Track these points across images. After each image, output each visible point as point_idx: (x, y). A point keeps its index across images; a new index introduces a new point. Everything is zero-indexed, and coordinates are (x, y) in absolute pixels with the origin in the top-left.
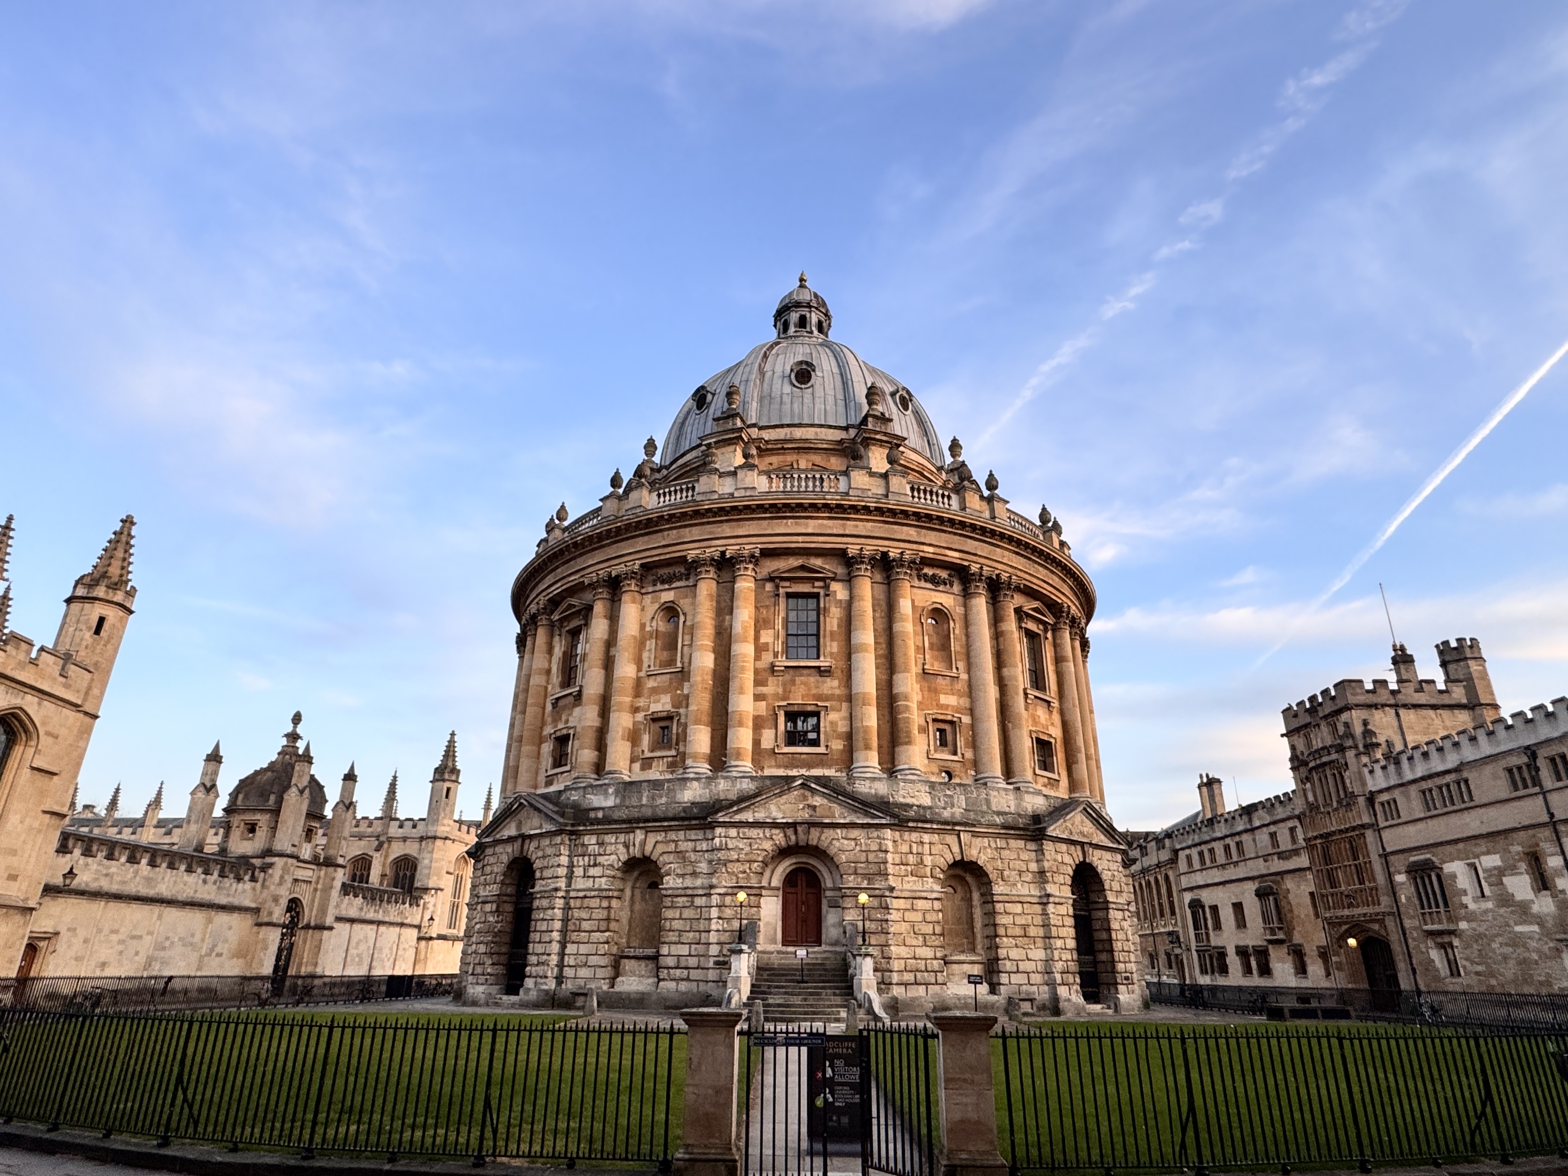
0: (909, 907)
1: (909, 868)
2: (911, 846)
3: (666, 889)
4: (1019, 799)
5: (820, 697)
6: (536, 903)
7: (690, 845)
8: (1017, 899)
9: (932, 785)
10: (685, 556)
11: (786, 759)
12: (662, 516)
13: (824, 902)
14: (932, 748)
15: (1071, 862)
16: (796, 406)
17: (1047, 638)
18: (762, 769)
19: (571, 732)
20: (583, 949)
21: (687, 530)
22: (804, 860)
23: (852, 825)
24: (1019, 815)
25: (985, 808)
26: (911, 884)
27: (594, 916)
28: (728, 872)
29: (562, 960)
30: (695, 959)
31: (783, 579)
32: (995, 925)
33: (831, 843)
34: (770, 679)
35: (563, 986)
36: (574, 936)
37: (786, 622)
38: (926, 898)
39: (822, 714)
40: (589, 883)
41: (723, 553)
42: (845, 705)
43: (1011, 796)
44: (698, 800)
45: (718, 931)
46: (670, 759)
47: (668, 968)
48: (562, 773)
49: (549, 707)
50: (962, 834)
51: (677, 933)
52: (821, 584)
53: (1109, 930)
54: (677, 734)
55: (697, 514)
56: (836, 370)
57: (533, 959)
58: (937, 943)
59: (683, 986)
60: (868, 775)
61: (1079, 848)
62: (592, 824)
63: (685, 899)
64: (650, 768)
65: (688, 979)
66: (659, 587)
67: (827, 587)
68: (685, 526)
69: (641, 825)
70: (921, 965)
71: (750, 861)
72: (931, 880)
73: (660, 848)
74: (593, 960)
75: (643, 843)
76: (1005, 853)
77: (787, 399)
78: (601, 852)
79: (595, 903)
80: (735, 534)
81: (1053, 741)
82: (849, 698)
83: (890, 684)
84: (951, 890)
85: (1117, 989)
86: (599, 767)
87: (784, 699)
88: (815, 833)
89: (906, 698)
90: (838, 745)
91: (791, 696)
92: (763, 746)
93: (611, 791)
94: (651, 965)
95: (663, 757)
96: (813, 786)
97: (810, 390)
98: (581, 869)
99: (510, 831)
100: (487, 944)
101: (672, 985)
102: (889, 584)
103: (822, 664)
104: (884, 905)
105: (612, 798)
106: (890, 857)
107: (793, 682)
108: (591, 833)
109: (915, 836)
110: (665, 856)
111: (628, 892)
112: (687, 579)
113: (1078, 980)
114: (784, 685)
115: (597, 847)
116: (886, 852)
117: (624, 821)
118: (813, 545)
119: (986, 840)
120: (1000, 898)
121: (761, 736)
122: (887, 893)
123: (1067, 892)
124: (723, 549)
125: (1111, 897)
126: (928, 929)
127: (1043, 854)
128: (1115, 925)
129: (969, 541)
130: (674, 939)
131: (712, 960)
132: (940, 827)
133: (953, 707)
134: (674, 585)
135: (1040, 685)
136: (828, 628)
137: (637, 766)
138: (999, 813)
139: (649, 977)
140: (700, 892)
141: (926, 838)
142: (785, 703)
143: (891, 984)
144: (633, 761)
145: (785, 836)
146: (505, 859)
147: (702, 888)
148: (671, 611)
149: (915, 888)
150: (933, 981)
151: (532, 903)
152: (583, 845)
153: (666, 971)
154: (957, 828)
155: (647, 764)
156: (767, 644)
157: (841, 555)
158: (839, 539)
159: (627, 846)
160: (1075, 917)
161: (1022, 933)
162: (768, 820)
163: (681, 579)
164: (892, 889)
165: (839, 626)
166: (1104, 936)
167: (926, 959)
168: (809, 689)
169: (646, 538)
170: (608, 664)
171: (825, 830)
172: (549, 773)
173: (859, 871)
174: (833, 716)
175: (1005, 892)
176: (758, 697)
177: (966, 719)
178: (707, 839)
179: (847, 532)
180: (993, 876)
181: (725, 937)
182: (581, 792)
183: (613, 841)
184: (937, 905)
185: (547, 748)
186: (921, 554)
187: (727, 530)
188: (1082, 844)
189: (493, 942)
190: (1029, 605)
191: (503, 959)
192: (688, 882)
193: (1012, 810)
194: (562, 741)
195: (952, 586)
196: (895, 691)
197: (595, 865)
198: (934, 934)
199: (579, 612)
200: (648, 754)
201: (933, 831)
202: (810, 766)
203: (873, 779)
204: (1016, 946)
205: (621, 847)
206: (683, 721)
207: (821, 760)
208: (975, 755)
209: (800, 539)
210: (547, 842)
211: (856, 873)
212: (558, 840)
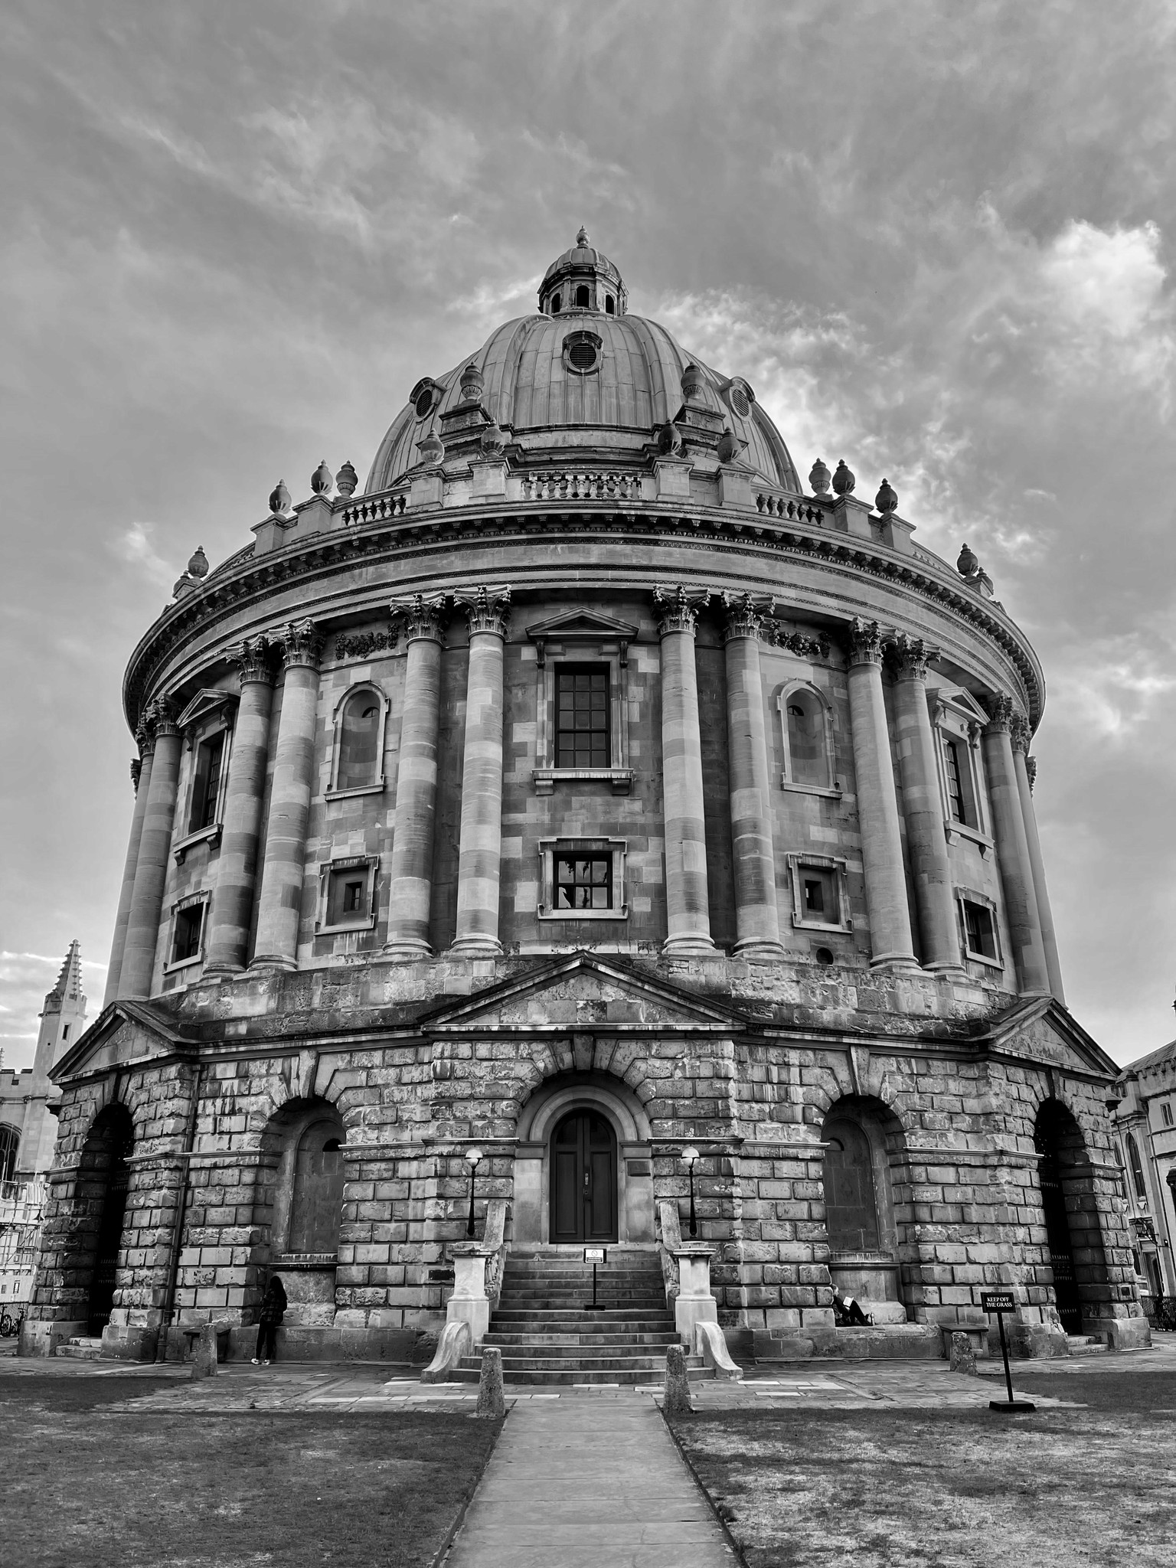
0: (767, 1172)
1: (766, 1108)
2: (768, 1071)
3: (350, 1150)
4: (944, 994)
5: (612, 829)
6: (136, 1180)
7: (393, 1073)
8: (948, 1159)
9: (802, 970)
10: (388, 607)
11: (556, 929)
12: (350, 542)
13: (622, 1166)
14: (798, 911)
15: (1033, 1098)
16: (572, 400)
17: (975, 746)
18: (516, 946)
19: (205, 900)
20: (211, 1255)
21: (391, 565)
22: (588, 1095)
23: (669, 1035)
24: (946, 1020)
25: (888, 1008)
26: (769, 1133)
27: (229, 1199)
28: (455, 1117)
29: (175, 1275)
30: (400, 1268)
31: (549, 640)
32: (913, 1204)
33: (632, 1064)
34: (531, 802)
35: (174, 1321)
36: (195, 1234)
37: (556, 710)
38: (796, 1159)
39: (616, 855)
40: (224, 1144)
41: (450, 599)
42: (654, 842)
43: (932, 990)
44: (407, 997)
45: (437, 1219)
46: (361, 935)
47: (353, 1285)
48: (189, 967)
49: (172, 864)
50: (853, 1050)
51: (368, 1225)
52: (612, 648)
53: (1095, 1212)
54: (374, 892)
55: (405, 536)
56: (634, 349)
57: (126, 1275)
58: (816, 1234)
59: (378, 1317)
60: (695, 952)
61: (1042, 1075)
62: (228, 1043)
63: (383, 1165)
64: (329, 948)
65: (386, 1304)
66: (347, 659)
67: (623, 652)
68: (388, 559)
69: (309, 1043)
70: (790, 1271)
71: (495, 1098)
72: (803, 1128)
73: (341, 1081)
74: (226, 1275)
75: (314, 1072)
76: (925, 1083)
77: (557, 390)
78: (244, 1089)
79: (230, 1176)
80: (471, 568)
81: (990, 907)
82: (660, 831)
83: (727, 807)
84: (836, 1146)
85: (1112, 1309)
86: (244, 953)
87: (552, 832)
88: (604, 1048)
89: (755, 827)
90: (642, 905)
91: (564, 827)
92: (517, 910)
93: (262, 988)
94: (325, 1281)
95: (351, 932)
96: (602, 968)
97: (592, 377)
98: (210, 1120)
99: (101, 1061)
100: (57, 1252)
101: (356, 1315)
102: (723, 649)
103: (614, 776)
104: (724, 1170)
105: (264, 1000)
106: (732, 1087)
107: (568, 805)
108: (226, 1059)
109: (773, 1054)
110: (350, 1093)
111: (289, 1158)
112: (393, 646)
113: (1053, 1297)
114: (553, 809)
115: (236, 1082)
116: (727, 1079)
117: (283, 1038)
118: (598, 585)
119: (893, 1061)
120: (920, 1158)
121: (513, 890)
122: (730, 1150)
123: (1027, 1147)
124: (448, 593)
125: (1096, 1159)
126: (801, 1210)
127: (989, 1084)
128: (1104, 1205)
129: (854, 583)
130: (363, 1235)
131: (427, 1269)
132: (815, 1038)
133: (831, 845)
134: (372, 656)
135: (968, 818)
136: (625, 719)
137: (307, 949)
138: (914, 1017)
139: (320, 1302)
140: (409, 1153)
141: (794, 1057)
142: (554, 839)
143: (740, 1307)
144: (300, 938)
145: (554, 1054)
146: (90, 1109)
147: (413, 1146)
148: (364, 699)
149: (777, 1141)
150: (811, 1300)
151: (127, 1182)
152: (214, 1079)
153: (348, 1292)
154: (846, 1040)
155: (324, 943)
156: (524, 744)
157: (645, 599)
158: (640, 575)
159: (286, 1078)
160: (1042, 1189)
161: (958, 1217)
162: (524, 1028)
163: (381, 647)
164: (738, 1142)
165: (642, 716)
166: (1086, 1221)
167: (799, 1263)
168: (594, 816)
169: (325, 582)
170: (261, 786)
171: (623, 1044)
172: (171, 968)
173: (682, 1113)
174: (636, 859)
175: (927, 1147)
176: (507, 830)
177: (852, 866)
178: (422, 1063)
179: (654, 563)
180: (907, 1120)
181: (450, 1229)
182: (214, 993)
183: (264, 1071)
184: (815, 1169)
185: (167, 929)
186: (775, 600)
187: (456, 562)
188: (1048, 1070)
189: (67, 1249)
190: (949, 691)
191: (85, 1275)
192: (388, 1136)
193: (935, 1010)
194: (191, 918)
195: (826, 655)
196: (737, 816)
197: (233, 1112)
198: (811, 1219)
199: (217, 710)
200: (325, 929)
201: (802, 1046)
202: (597, 941)
203: (703, 959)
204: (949, 1239)
205: (275, 1080)
206: (384, 871)
207: (613, 930)
208: (868, 923)
209: (577, 574)
210: (153, 1076)
211: (675, 1116)
212: (172, 1071)
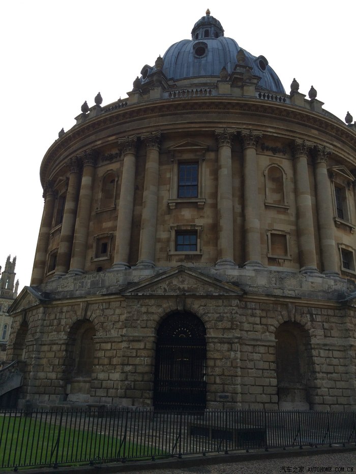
76: (108, 312)
123: (150, 333)
